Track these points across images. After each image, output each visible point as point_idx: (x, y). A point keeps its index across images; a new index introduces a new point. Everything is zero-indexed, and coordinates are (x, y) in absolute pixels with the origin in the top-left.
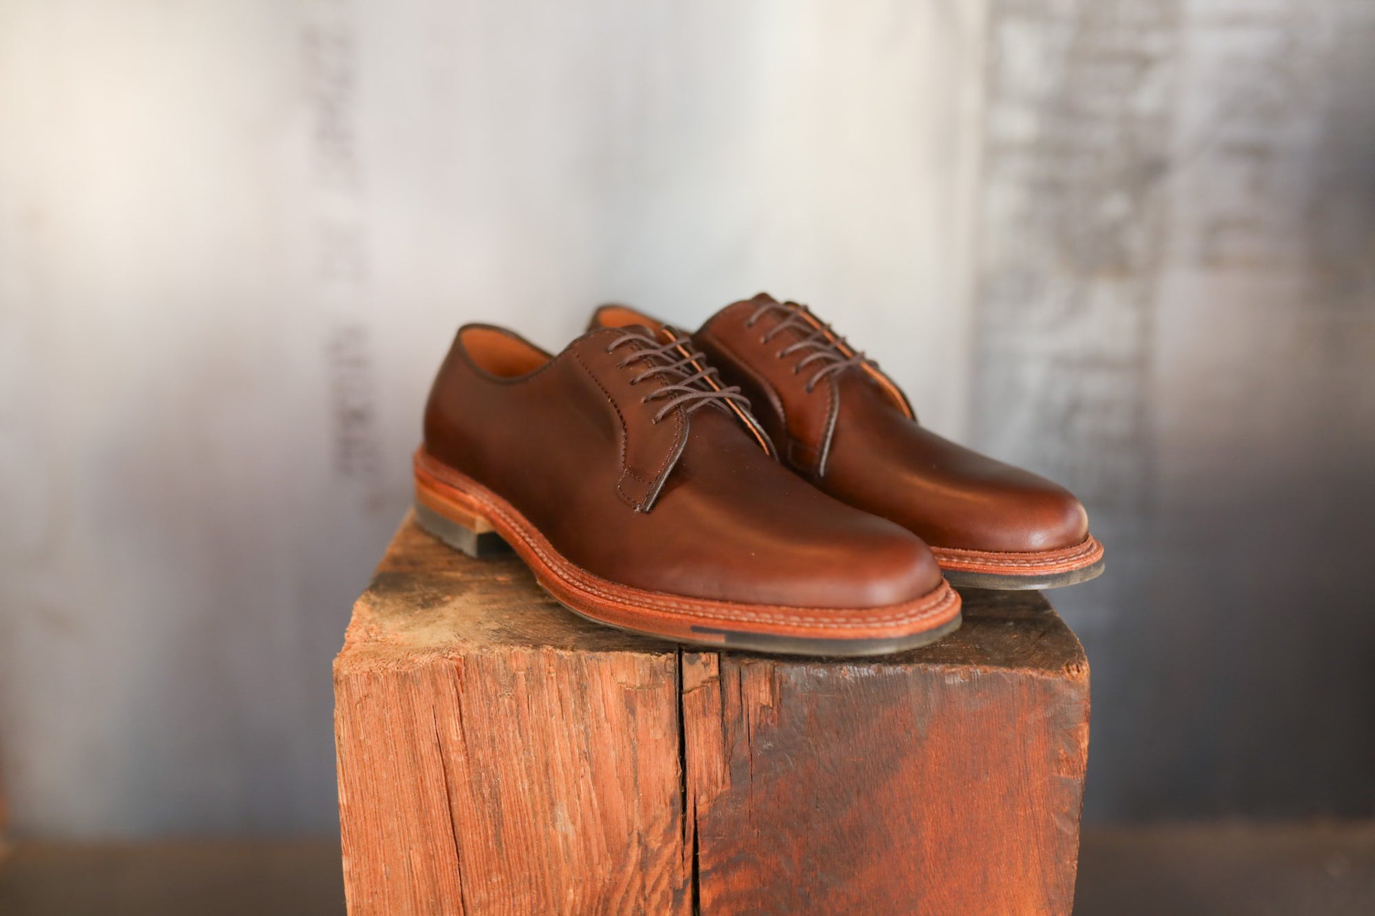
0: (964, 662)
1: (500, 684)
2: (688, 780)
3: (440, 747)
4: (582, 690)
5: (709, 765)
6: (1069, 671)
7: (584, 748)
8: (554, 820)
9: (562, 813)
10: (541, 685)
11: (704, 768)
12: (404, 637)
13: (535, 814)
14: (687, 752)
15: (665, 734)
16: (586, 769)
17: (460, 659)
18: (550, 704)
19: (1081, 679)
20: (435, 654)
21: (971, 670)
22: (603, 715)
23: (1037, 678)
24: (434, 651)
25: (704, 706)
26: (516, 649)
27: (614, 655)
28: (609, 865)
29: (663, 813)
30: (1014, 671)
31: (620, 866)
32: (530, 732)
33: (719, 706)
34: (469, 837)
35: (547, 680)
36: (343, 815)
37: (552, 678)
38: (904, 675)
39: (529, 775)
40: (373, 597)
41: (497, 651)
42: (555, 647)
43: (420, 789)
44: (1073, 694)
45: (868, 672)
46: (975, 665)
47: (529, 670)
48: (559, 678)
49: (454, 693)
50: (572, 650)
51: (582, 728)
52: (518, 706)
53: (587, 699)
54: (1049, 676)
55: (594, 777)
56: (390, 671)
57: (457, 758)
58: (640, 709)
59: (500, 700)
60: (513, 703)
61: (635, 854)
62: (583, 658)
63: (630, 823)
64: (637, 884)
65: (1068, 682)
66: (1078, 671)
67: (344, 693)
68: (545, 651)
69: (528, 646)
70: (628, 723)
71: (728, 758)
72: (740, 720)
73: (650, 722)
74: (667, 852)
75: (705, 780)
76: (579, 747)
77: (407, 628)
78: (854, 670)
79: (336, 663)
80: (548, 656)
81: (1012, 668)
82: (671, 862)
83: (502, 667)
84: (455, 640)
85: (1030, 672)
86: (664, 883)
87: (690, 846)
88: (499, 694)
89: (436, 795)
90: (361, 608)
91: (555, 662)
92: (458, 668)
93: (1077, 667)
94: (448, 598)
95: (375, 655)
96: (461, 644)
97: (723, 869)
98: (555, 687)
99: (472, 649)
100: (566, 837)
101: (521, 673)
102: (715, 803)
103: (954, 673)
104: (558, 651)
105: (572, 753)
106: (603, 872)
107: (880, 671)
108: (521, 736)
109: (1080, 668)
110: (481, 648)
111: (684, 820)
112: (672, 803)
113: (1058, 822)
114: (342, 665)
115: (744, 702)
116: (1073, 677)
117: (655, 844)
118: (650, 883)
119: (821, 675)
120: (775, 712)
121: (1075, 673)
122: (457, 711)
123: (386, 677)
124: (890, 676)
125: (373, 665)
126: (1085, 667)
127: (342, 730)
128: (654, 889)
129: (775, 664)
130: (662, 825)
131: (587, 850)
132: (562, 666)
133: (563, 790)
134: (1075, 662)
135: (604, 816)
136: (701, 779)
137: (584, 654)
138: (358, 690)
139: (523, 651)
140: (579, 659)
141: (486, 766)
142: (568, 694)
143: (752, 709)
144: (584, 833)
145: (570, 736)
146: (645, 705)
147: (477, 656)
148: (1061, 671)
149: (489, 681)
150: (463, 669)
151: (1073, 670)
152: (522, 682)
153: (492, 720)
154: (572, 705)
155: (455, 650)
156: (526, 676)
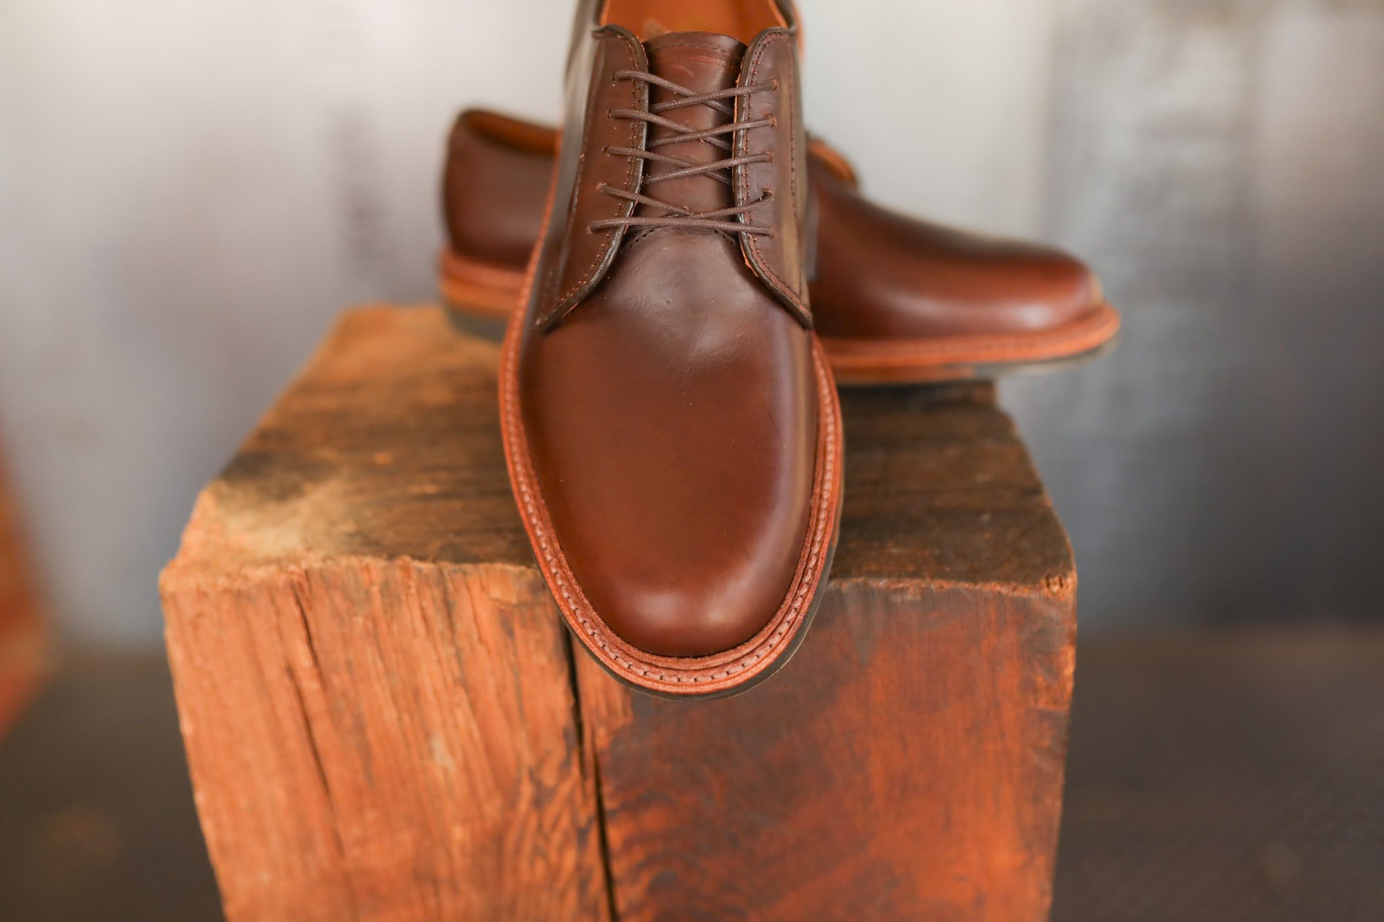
0: (916, 574)
1: (352, 601)
2: (585, 711)
3: (290, 671)
4: (448, 609)
5: (606, 693)
6: (1048, 585)
7: (457, 673)
8: (431, 752)
9: (439, 744)
10: (400, 602)
11: (601, 697)
12: (248, 540)
13: (408, 746)
14: (579, 680)
15: (550, 659)
16: (462, 697)
17: (301, 575)
18: (413, 624)
19: (1063, 595)
20: (273, 568)
21: (924, 585)
22: (476, 637)
23: (1007, 595)
24: (272, 563)
26: (368, 560)
27: (482, 567)
28: (498, 802)
29: (556, 749)
30: (978, 587)
31: (511, 801)
32: (393, 655)
34: (335, 771)
35: (407, 596)
36: (190, 746)
37: (412, 595)
39: (396, 702)
40: (224, 488)
41: (344, 561)
42: (414, 557)
43: (274, 720)
44: (1053, 612)
46: (928, 579)
47: (386, 587)
48: (419, 594)
49: (296, 612)
50: (434, 561)
51: (452, 650)
52: (376, 625)
53: (455, 618)
54: (1023, 592)
55: (473, 706)
56: (221, 588)
57: (310, 685)
58: (518, 630)
59: (354, 619)
60: (370, 625)
61: (527, 791)
62: (445, 572)
63: (518, 756)
64: (533, 822)
65: (1046, 599)
66: (1061, 585)
67: (174, 613)
68: (401, 563)
69: (380, 557)
70: (507, 647)
73: (532, 646)
74: (565, 788)
75: (603, 710)
76: (451, 672)
77: (253, 528)
79: (164, 575)
80: (406, 569)
81: (976, 583)
82: (570, 800)
83: (352, 581)
84: (300, 548)
85: (998, 588)
86: (565, 822)
87: (590, 784)
88: (352, 612)
89: (291, 725)
90: (206, 503)
91: (414, 575)
92: (300, 585)
93: (1061, 580)
94: (307, 487)
96: (305, 554)
97: (632, 807)
98: (416, 605)
99: (314, 561)
100: (446, 771)
101: (375, 589)
102: (616, 736)
103: (902, 589)
104: (417, 564)
105: (444, 679)
106: (492, 809)
108: (382, 658)
109: (1063, 582)
110: (325, 559)
111: (581, 754)
112: (566, 735)
113: (1035, 759)
114: (169, 579)
116: (1053, 594)
117: (549, 779)
118: (548, 821)
121: (1056, 588)
122: (303, 633)
123: (217, 594)
125: (202, 580)
126: (1071, 580)
128: (554, 827)
130: (556, 761)
131: (472, 787)
132: (424, 579)
133: (437, 718)
134: (1058, 573)
135: (488, 748)
136: (598, 708)
137: (447, 566)
139: (376, 564)
140: (441, 572)
141: (344, 694)
142: (431, 612)
144: (466, 768)
145: (439, 661)
146: (524, 626)
147: (321, 570)
148: (1038, 586)
149: (338, 598)
150: (305, 585)
151: (1055, 584)
152: (377, 600)
153: (347, 641)
154: (439, 625)
155: (296, 560)
156: (381, 592)
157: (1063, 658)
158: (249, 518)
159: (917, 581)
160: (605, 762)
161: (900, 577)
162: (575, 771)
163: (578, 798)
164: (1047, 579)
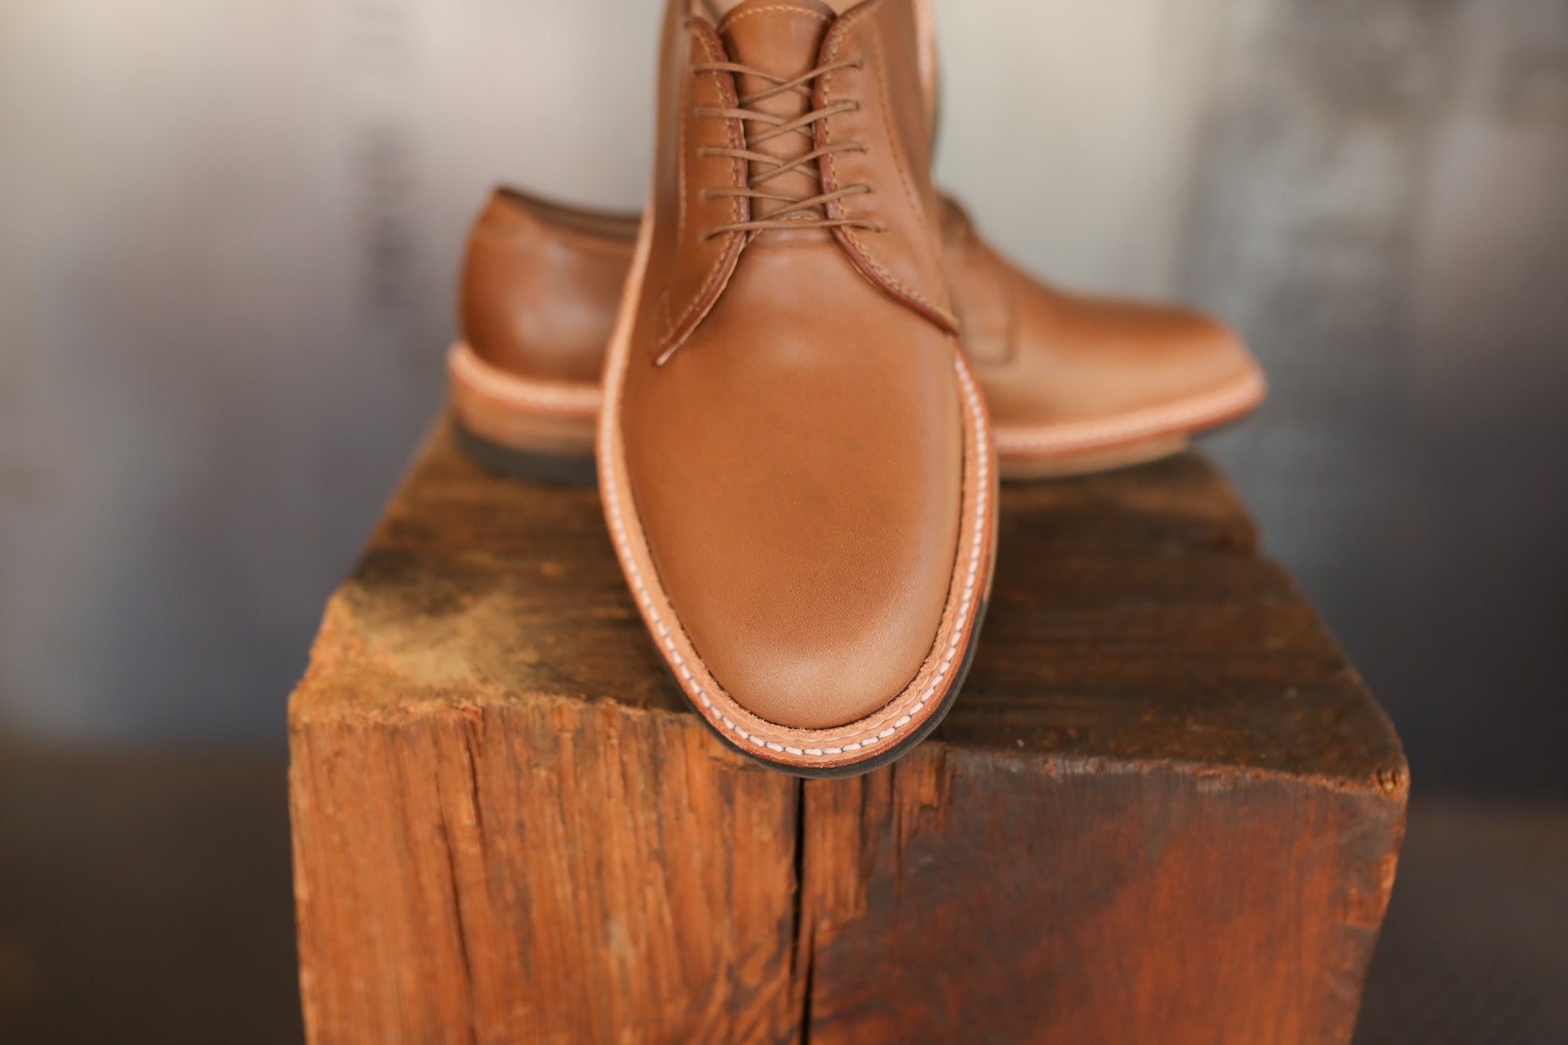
0: (1227, 760)
1: (535, 749)
2: (807, 899)
3: (444, 830)
4: (656, 765)
5: (837, 879)
6: (1381, 782)
7: (655, 844)
8: (607, 937)
9: (619, 930)
10: (596, 754)
11: (830, 885)
12: (397, 663)
13: (580, 929)
14: (806, 860)
15: (775, 835)
16: (657, 874)
17: (476, 713)
18: (608, 779)
19: (1396, 793)
20: (440, 702)
21: (1238, 774)
22: (685, 802)
23: (1333, 791)
24: (438, 695)
25: (835, 800)
26: (562, 700)
28: (683, 1002)
29: (765, 940)
30: (1301, 779)
31: (699, 1002)
32: (577, 819)
33: (859, 801)
34: (483, 954)
35: (605, 747)
36: (302, 913)
37: (612, 746)
38: (1138, 776)
39: (573, 875)
40: (359, 593)
41: (531, 699)
42: (620, 701)
43: (416, 888)
44: (1384, 815)
45: (1084, 768)
46: (1243, 767)
47: (580, 734)
48: (621, 746)
49: (465, 759)
50: (645, 707)
51: (654, 817)
52: (561, 780)
53: (663, 778)
54: (1351, 789)
55: (669, 885)
56: (371, 723)
57: (468, 849)
58: (740, 797)
59: (535, 771)
60: (555, 779)
61: (721, 991)
62: (659, 721)
63: (716, 949)
64: (723, 1028)
65: (1377, 797)
66: (1395, 782)
67: (305, 748)
68: (603, 706)
69: (578, 697)
70: (722, 817)
71: (866, 872)
72: (886, 823)
73: (755, 817)
74: (769, 990)
75: (830, 900)
76: (648, 843)
77: (403, 648)
78: (1064, 764)
79: (294, 700)
80: (608, 714)
81: (1298, 775)
82: (772, 1004)
83: (538, 725)
84: (472, 679)
85: (1324, 782)
86: (761, 1031)
87: (800, 987)
88: (533, 762)
89: (436, 896)
90: (337, 611)
91: (618, 722)
92: (472, 724)
93: (1393, 775)
94: (466, 600)
95: (351, 693)
96: (479, 687)
97: (846, 1017)
98: (616, 759)
99: (493, 696)
100: (622, 962)
101: (567, 736)
102: (842, 930)
103: (1211, 776)
104: (624, 709)
105: (638, 850)
106: (675, 1012)
107: (1101, 767)
108: (563, 823)
109: (1397, 779)
110: (508, 695)
111: (795, 951)
112: (780, 927)
113: (1333, 983)
114: (302, 707)
115: (896, 799)
116: (1386, 792)
117: (751, 977)
118: (741, 1029)
119: (1014, 769)
120: (941, 815)
121: (1389, 786)
122: (470, 785)
123: (365, 730)
124: (1117, 776)
125: (347, 711)
126: (1404, 777)
127: (301, 799)
128: (748, 1034)
129: (947, 748)
130: (763, 956)
131: (653, 983)
132: (630, 729)
133: (621, 897)
134: (1389, 767)
135: (680, 938)
136: (823, 897)
137: (661, 714)
138: (325, 745)
139: (572, 706)
140: (653, 722)
141: (510, 862)
142: (634, 769)
143: (906, 809)
144: (650, 960)
145: (635, 829)
146: (749, 793)
147: (502, 708)
148: (1369, 782)
149: (518, 744)
150: (480, 725)
151: (1387, 780)
152: (568, 748)
153: (521, 799)
154: (640, 785)
155: (470, 696)
156: (574, 740)
157: (1384, 868)
158: (395, 635)
159: (1230, 768)
160: (821, 962)
161: (1210, 763)
162: (785, 971)
163: (783, 1003)
164: (1379, 773)
